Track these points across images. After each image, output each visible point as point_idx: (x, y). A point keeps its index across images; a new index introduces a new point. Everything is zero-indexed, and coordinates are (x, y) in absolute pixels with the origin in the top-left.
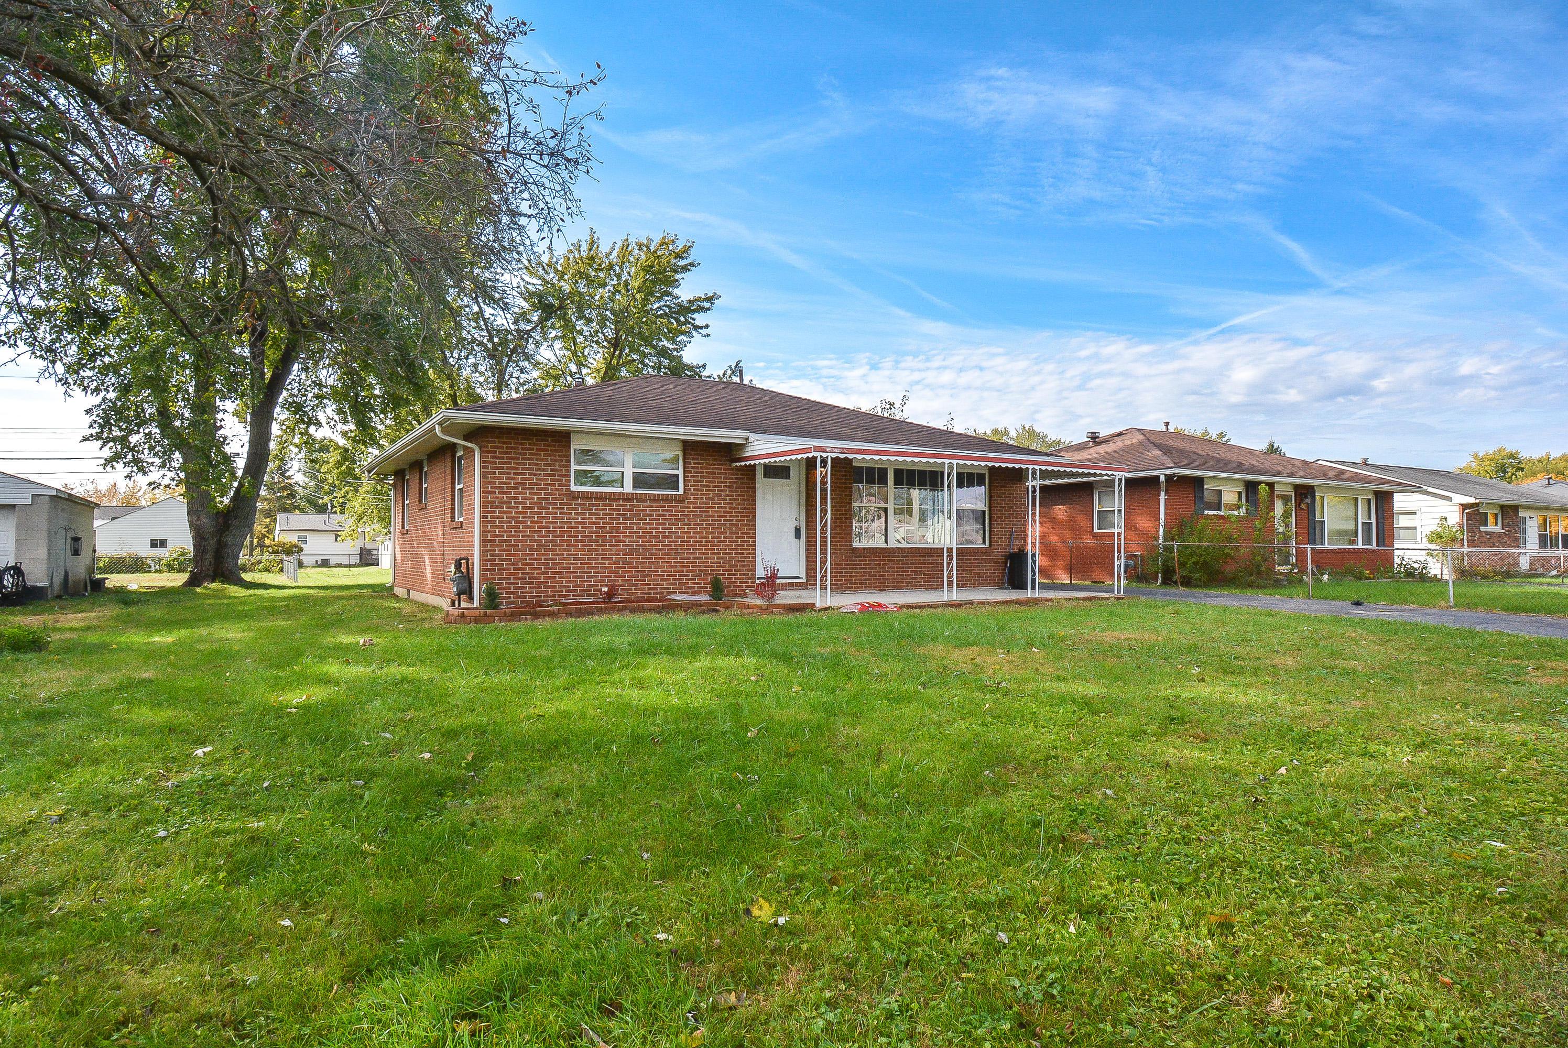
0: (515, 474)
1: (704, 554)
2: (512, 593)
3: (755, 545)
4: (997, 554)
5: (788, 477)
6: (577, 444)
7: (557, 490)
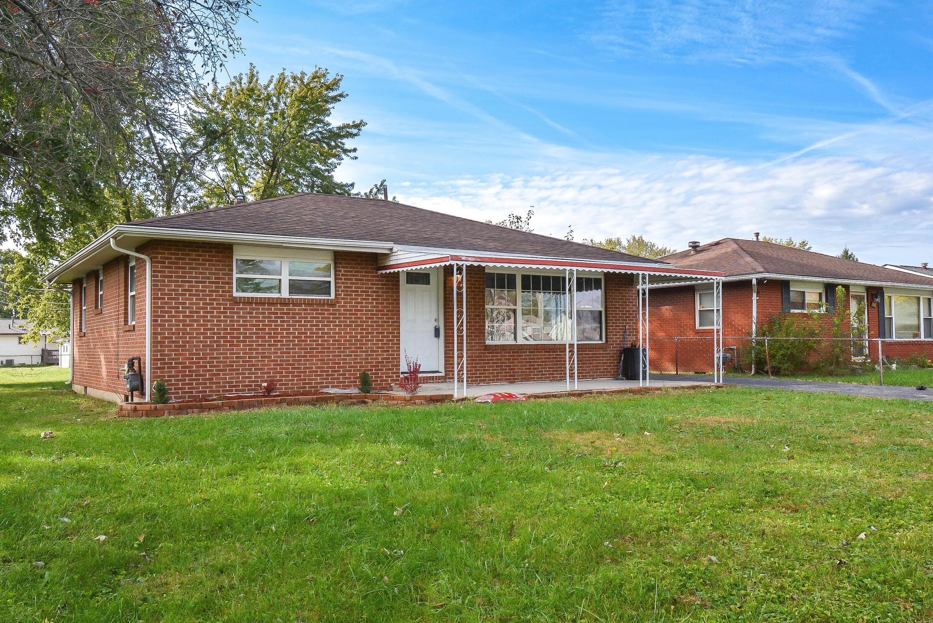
0: (182, 282)
1: (353, 352)
2: (180, 389)
3: (399, 344)
4: (613, 349)
5: (428, 283)
6: (239, 255)
7: (221, 296)
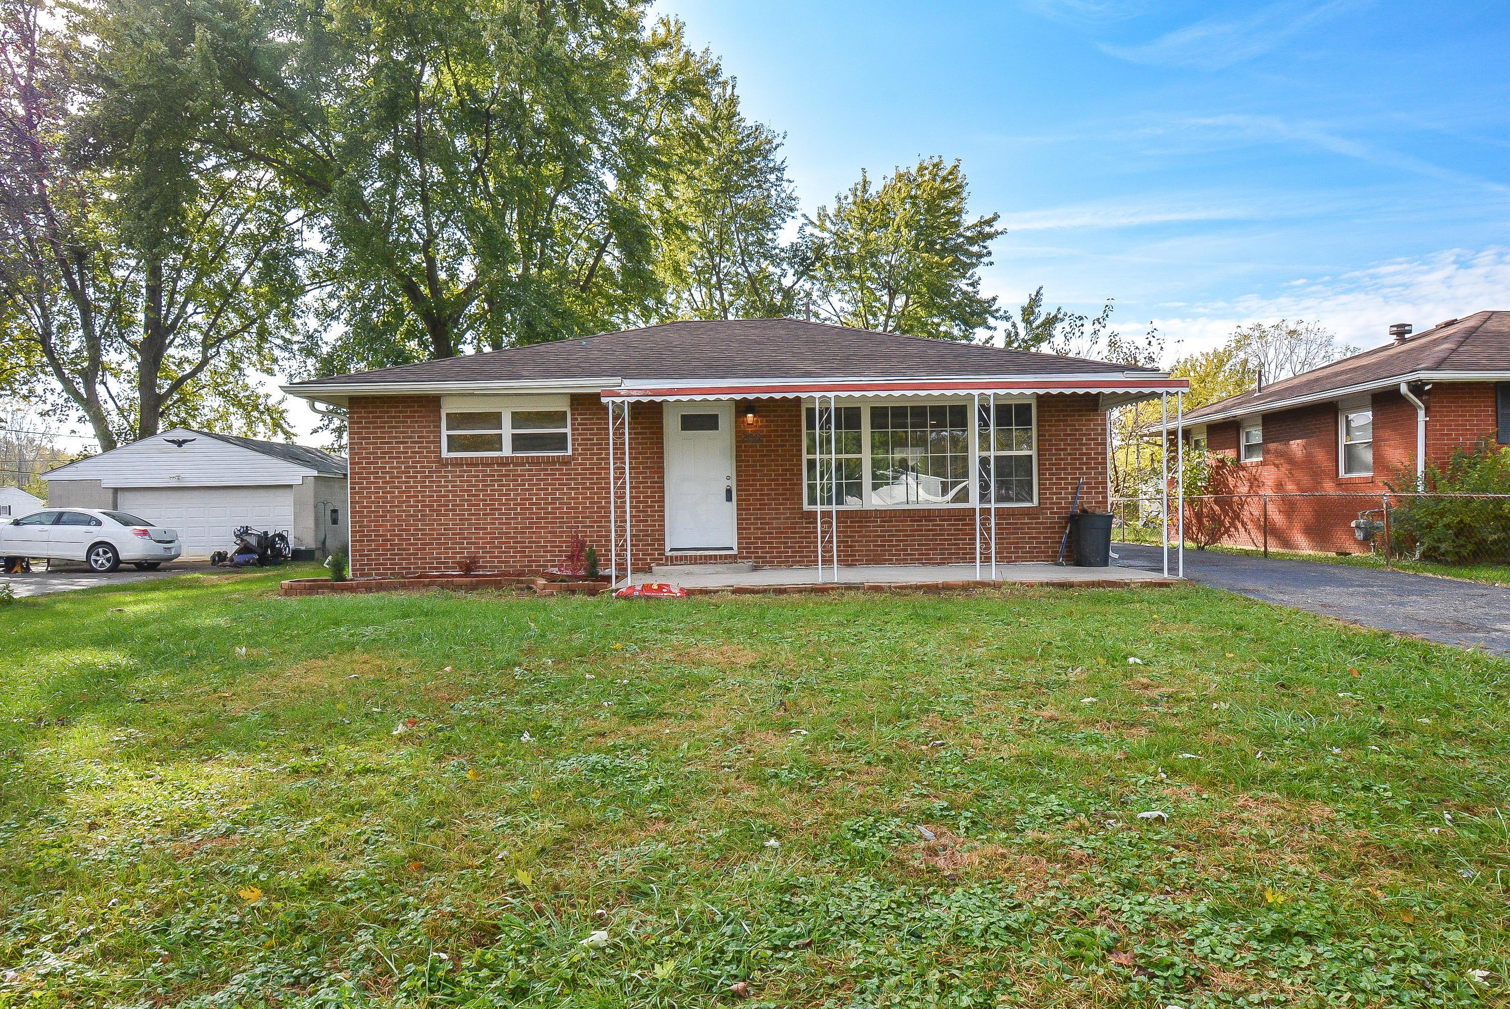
0: (381, 443)
2: (381, 564)
3: (663, 511)
4: (1050, 516)
5: (716, 428)
6: (448, 408)
7: (425, 457)
